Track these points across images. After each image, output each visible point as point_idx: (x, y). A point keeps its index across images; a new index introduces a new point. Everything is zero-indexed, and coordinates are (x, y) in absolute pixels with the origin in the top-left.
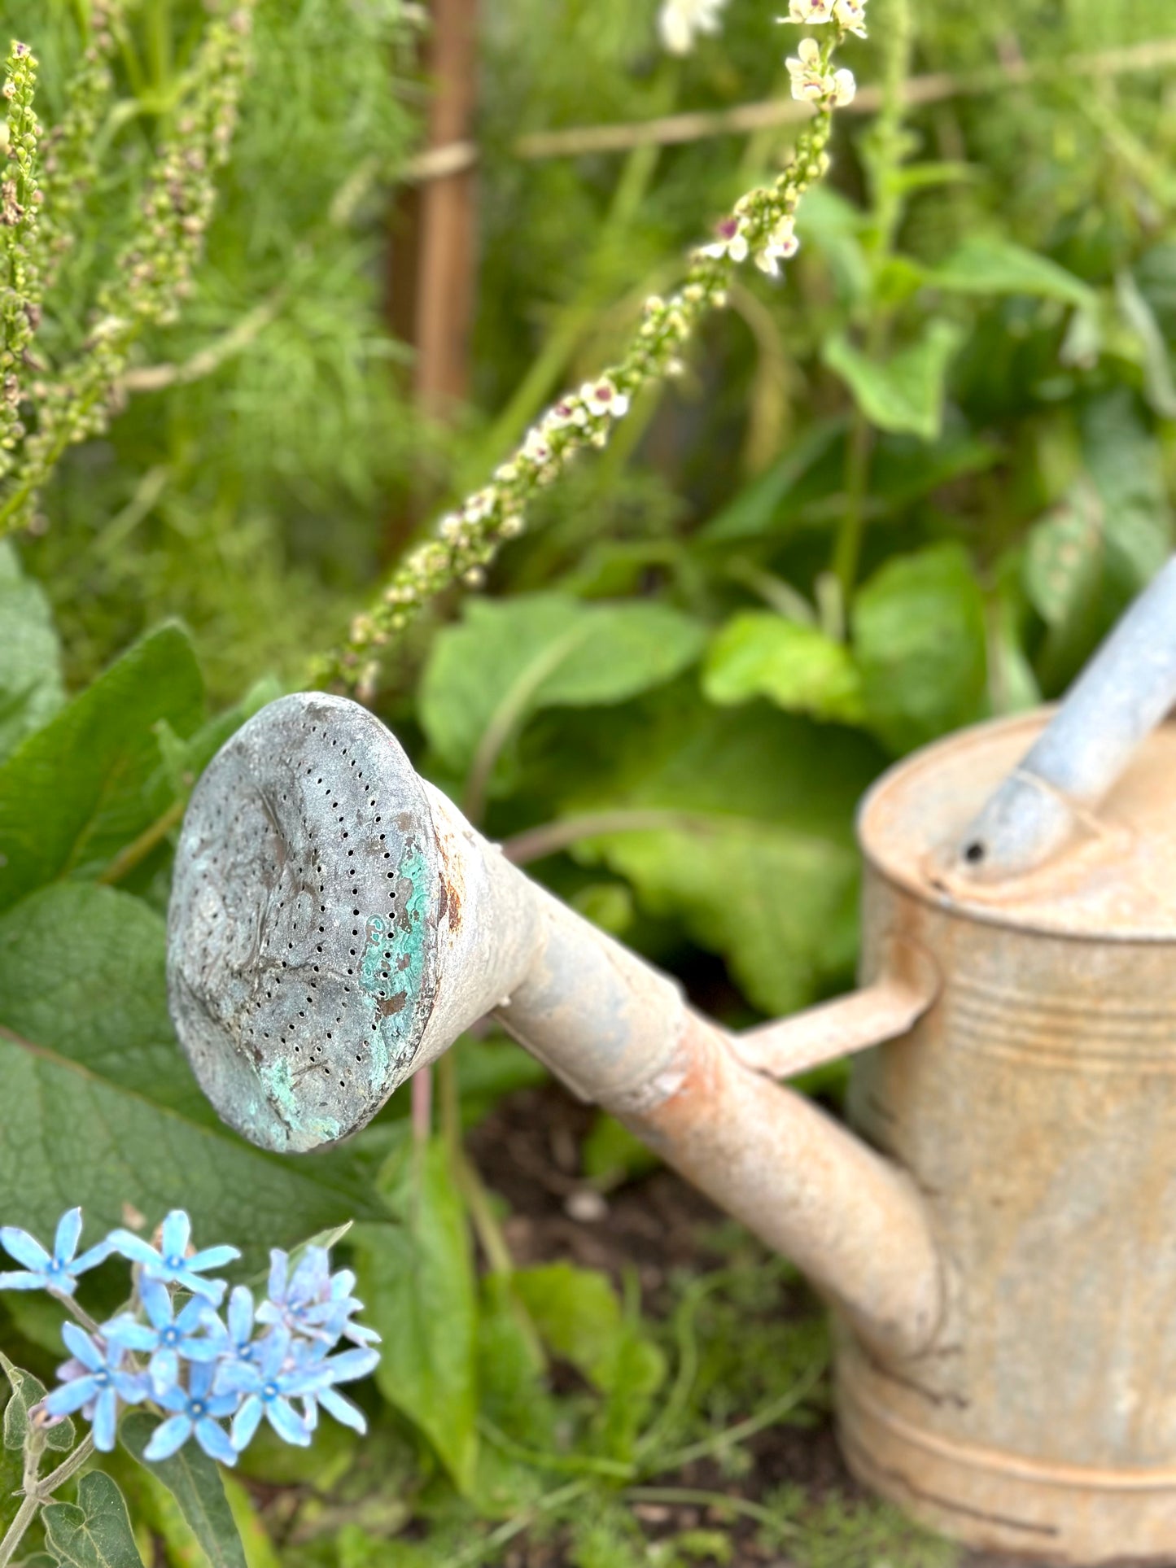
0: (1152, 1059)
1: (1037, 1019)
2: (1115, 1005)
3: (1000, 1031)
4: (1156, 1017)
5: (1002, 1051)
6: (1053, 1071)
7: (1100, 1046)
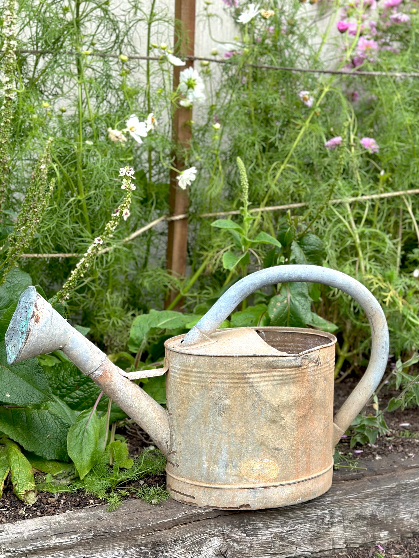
0: (203, 382)
1: (182, 373)
2: (195, 370)
3: (177, 376)
4: (203, 373)
5: (178, 380)
6: (186, 384)
7: (193, 379)
